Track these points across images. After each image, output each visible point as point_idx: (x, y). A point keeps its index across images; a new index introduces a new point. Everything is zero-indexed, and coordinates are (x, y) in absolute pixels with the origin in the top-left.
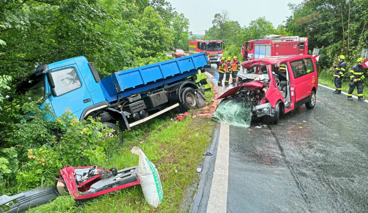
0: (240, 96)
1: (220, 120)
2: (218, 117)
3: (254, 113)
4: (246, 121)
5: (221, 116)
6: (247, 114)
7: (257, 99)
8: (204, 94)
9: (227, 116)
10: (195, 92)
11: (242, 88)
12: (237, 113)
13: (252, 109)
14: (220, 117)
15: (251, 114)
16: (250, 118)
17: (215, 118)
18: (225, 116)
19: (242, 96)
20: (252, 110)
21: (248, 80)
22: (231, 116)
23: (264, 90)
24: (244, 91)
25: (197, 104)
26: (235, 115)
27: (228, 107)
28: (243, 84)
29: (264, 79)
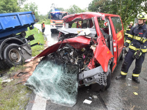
0: (62, 54)
1: (37, 89)
2: (34, 85)
3: (81, 82)
4: (70, 93)
5: (38, 83)
6: (71, 84)
7: (83, 60)
8: (30, 49)
9: (45, 84)
10: (19, 48)
11: (64, 44)
12: (58, 82)
13: (78, 76)
14: (36, 84)
15: (77, 84)
16: (76, 90)
17: (30, 86)
18: (42, 84)
19: (64, 55)
20: (78, 79)
21: (71, 35)
22: (49, 85)
23: (92, 47)
24: (66, 48)
25: (22, 60)
26: (55, 84)
27: (47, 70)
28: (65, 40)
29: (90, 34)
